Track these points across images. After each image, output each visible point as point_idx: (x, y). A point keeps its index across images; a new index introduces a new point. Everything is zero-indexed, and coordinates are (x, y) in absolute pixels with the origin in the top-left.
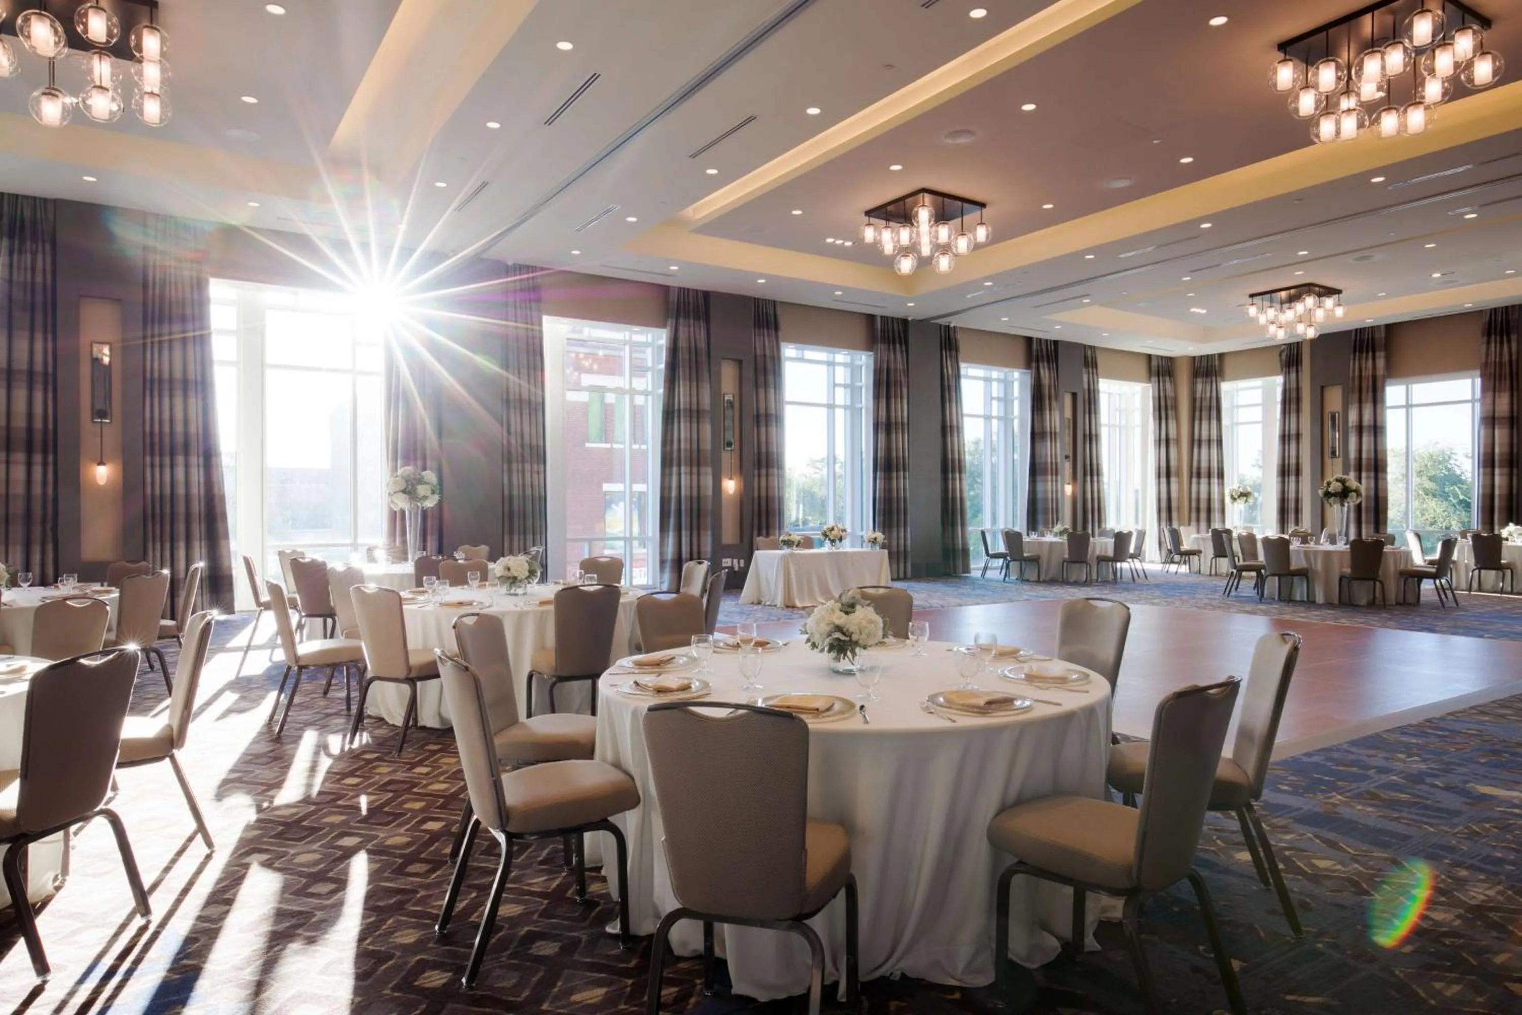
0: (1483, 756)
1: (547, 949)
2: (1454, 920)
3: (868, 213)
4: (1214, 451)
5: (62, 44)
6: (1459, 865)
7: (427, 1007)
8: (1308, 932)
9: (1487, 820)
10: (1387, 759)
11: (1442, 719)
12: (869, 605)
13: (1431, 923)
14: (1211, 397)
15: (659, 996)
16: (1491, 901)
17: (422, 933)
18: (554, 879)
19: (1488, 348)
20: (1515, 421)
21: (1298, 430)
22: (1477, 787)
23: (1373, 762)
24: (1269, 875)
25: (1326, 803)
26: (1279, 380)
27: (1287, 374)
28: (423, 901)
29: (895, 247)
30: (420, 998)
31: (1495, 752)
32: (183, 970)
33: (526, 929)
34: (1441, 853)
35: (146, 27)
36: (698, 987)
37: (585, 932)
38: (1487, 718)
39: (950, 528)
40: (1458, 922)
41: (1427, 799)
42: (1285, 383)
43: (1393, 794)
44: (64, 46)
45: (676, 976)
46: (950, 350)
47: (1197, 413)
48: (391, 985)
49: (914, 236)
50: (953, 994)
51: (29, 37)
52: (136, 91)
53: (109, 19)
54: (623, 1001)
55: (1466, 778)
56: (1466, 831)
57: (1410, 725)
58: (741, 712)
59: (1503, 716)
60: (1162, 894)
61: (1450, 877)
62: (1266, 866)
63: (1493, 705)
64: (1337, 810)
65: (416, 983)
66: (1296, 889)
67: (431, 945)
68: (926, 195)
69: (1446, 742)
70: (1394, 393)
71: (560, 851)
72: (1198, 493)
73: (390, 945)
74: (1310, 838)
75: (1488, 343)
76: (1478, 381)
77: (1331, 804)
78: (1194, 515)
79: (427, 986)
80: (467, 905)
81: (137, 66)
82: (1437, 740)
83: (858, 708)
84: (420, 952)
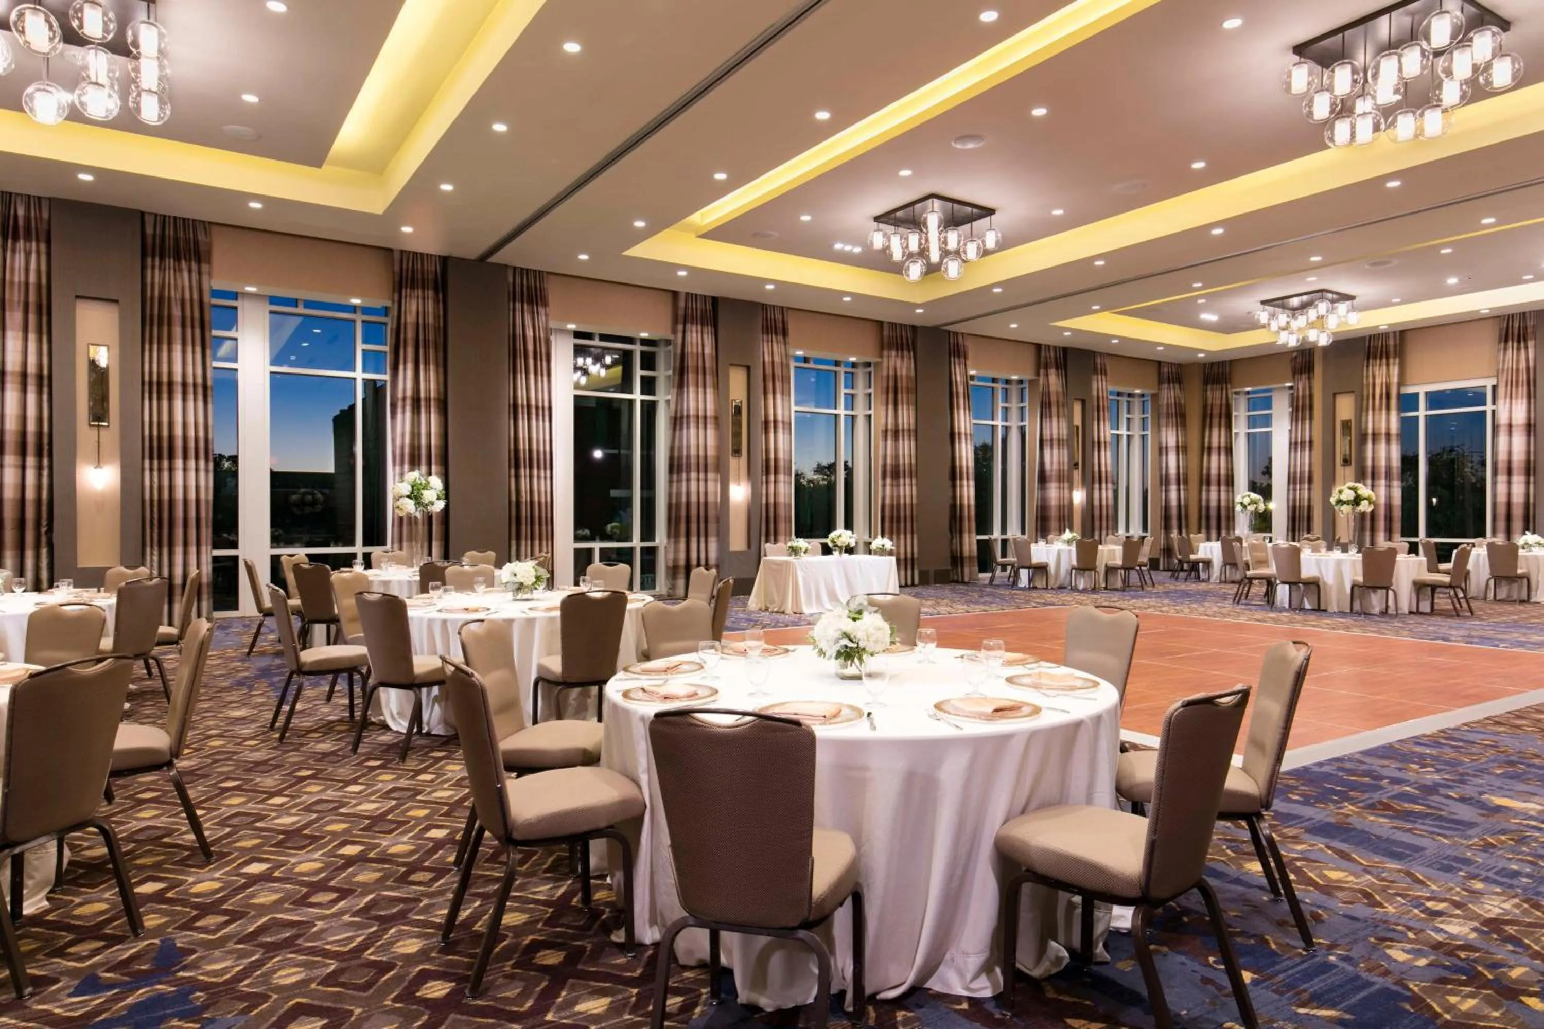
0: (1499, 767)
1: (551, 958)
2: (1469, 934)
3: (877, 219)
4: (1224, 458)
5: (57, 40)
6: (1474, 877)
7: (429, 1018)
8: (1320, 943)
9: (1504, 832)
10: (1400, 769)
11: (1456, 729)
12: (876, 612)
13: (1445, 936)
14: (1221, 405)
15: (664, 1006)
16: (1508, 915)
17: (425, 942)
18: (559, 887)
19: (1505, 355)
20: (1532, 428)
21: (1311, 436)
22: (1493, 798)
23: (1385, 772)
24: (1280, 885)
25: (1338, 814)
26: (1286, 385)
27: (1299, 382)
28: (426, 910)
29: (904, 253)
30: (422, 1009)
31: (1512, 763)
32: (178, 982)
33: (531, 937)
34: (1455, 865)
35: (144, 22)
36: (704, 996)
37: (591, 940)
38: (1502, 729)
39: (958, 535)
40: (1473, 936)
41: (1441, 810)
42: (1297, 391)
43: (1406, 805)
44: (59, 41)
45: (681, 986)
46: (959, 357)
47: (1208, 420)
48: (392, 996)
49: (923, 241)
50: (960, 1004)
51: (23, 32)
52: (133, 87)
53: (105, 14)
54: (628, 1010)
55: (1480, 789)
56: (1482, 843)
57: (1424, 736)
58: (748, 719)
59: (1518, 727)
60: (1172, 903)
61: (1464, 889)
62: (1277, 876)
63: (1509, 715)
64: (1350, 820)
65: (418, 994)
66: (1307, 901)
67: (433, 955)
68: (935, 200)
69: (1460, 752)
71: (565, 858)
72: (1208, 500)
73: (392, 955)
74: (1321, 850)
75: (1504, 349)
77: (1342, 814)
78: (1203, 523)
79: (429, 996)
80: (471, 913)
81: (134, 63)
82: (1452, 750)
83: (866, 715)
84: (422, 963)
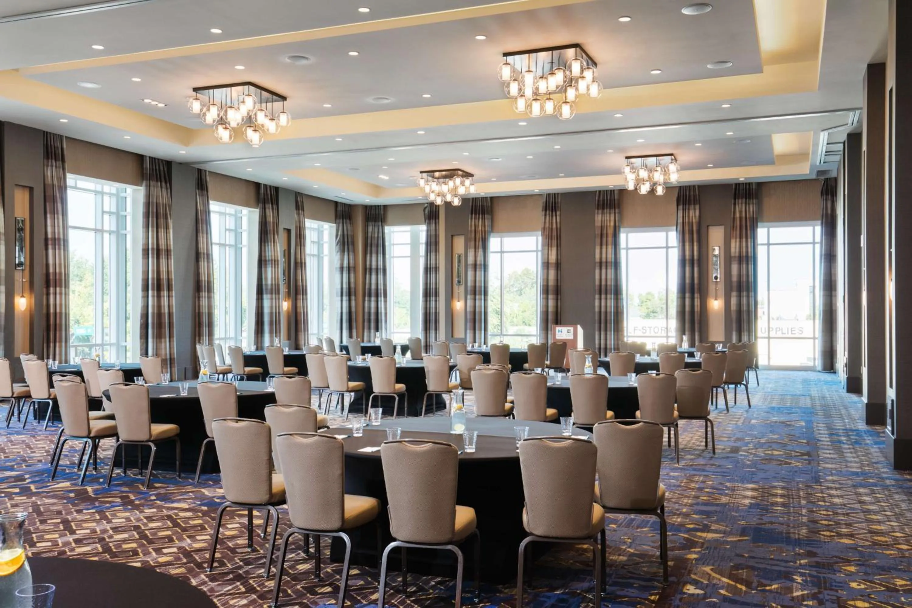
3: (196, 89)
4: (381, 277)
14: (378, 237)
19: (545, 218)
20: (559, 266)
21: (436, 264)
26: (423, 228)
27: (429, 224)
42: (427, 231)
47: (369, 248)
68: (250, 87)
70: (494, 242)
72: (370, 308)
75: (545, 215)
76: (540, 238)
78: (366, 324)
